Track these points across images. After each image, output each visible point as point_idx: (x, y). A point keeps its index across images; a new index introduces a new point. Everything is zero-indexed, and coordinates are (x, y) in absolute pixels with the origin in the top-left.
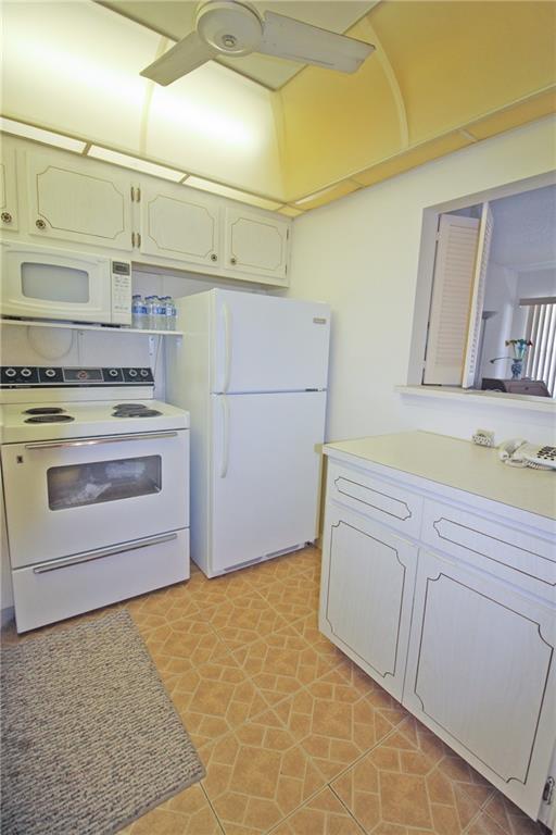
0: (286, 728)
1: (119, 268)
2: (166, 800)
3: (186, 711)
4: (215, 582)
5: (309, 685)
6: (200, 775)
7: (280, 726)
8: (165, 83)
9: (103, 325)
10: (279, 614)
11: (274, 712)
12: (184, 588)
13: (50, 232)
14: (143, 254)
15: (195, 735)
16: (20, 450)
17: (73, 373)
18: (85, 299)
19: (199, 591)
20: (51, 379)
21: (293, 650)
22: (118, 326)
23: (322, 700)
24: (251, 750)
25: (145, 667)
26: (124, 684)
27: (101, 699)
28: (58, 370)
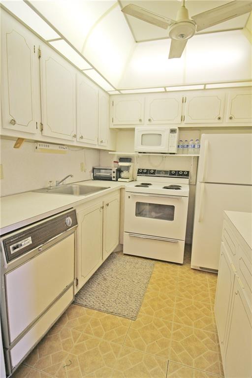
0: (172, 332)
1: (173, 131)
2: (120, 316)
3: (145, 301)
4: (193, 271)
5: (196, 328)
6: (133, 319)
7: (171, 330)
8: (179, 56)
9: (171, 154)
10: (210, 297)
11: (173, 325)
12: (179, 266)
13: (153, 122)
14: (186, 123)
15: (142, 308)
16: (129, 194)
17: (159, 172)
18: (159, 144)
19: (184, 270)
20: (152, 174)
21: (203, 313)
22: (174, 154)
23: (196, 337)
24: (154, 327)
25: (146, 281)
26: (136, 281)
27: (128, 281)
28: (155, 171)
